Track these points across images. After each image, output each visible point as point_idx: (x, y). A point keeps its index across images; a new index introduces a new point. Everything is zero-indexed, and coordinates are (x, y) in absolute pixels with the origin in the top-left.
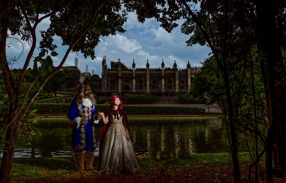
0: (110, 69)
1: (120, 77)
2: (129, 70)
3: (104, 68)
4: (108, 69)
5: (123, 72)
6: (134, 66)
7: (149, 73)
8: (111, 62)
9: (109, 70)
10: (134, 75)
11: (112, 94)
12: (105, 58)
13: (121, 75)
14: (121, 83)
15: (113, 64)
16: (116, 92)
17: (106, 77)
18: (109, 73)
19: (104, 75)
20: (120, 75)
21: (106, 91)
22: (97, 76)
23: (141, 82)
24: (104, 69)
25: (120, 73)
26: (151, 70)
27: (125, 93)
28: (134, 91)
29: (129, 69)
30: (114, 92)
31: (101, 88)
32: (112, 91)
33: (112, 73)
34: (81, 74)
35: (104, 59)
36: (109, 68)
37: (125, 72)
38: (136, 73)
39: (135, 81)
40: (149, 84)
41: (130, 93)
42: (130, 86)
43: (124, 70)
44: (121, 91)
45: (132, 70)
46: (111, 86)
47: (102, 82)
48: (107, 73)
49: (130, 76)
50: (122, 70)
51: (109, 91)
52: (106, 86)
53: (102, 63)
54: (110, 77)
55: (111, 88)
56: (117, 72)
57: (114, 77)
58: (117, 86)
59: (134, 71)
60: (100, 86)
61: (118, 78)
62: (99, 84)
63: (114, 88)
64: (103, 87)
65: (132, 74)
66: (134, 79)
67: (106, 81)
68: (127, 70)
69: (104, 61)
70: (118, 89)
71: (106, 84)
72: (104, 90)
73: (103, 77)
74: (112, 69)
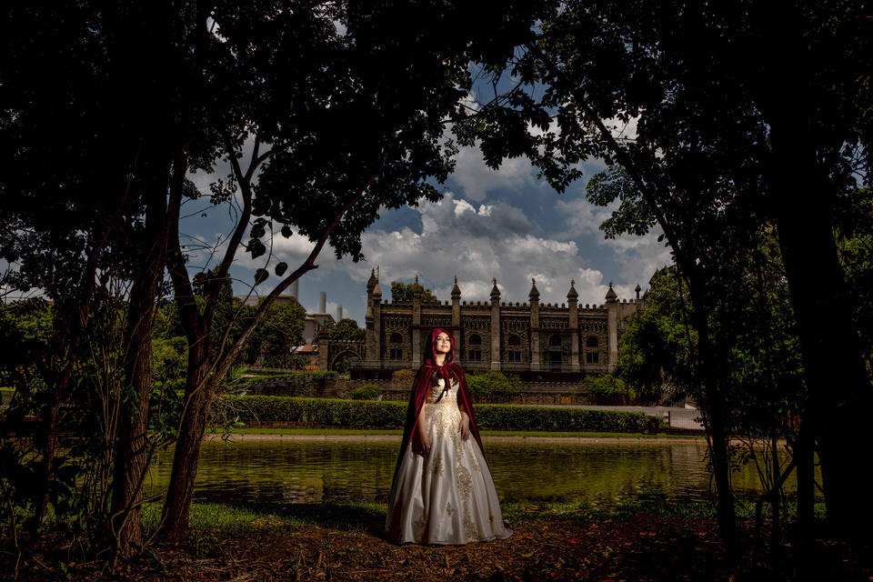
0: (390, 302)
1: (417, 328)
2: (443, 306)
3: (373, 300)
4: (383, 302)
5: (425, 312)
6: (456, 296)
7: (498, 316)
8: (392, 284)
9: (386, 306)
10: (456, 321)
11: (396, 373)
12: (376, 274)
13: (421, 321)
14: (420, 344)
15: (397, 289)
16: (405, 368)
17: (377, 326)
18: (386, 315)
19: (372, 319)
20: (416, 321)
21: (379, 364)
22: (353, 324)
23: (476, 339)
24: (373, 303)
25: (417, 316)
26: (503, 307)
29: (443, 304)
30: (399, 369)
31: (364, 355)
32: (394, 364)
33: (395, 315)
34: (307, 318)
35: (373, 277)
36: (386, 301)
37: (432, 312)
38: (461, 316)
40: (498, 345)
43: (429, 307)
45: (451, 308)
46: (393, 351)
47: (367, 340)
48: (382, 315)
49: (445, 324)
50: (422, 307)
51: (387, 364)
52: (378, 351)
53: (368, 287)
54: (388, 324)
55: (393, 356)
56: (408, 312)
57: (401, 325)
58: (410, 352)
59: (456, 309)
60: (362, 350)
61: (411, 329)
62: (359, 347)
63: (400, 356)
64: (368, 353)
65: (450, 317)
66: (456, 332)
67: (377, 337)
68: (436, 308)
69: (373, 282)
70: (411, 359)
71: (378, 345)
72: (372, 362)
73: (370, 325)
74: (395, 305)
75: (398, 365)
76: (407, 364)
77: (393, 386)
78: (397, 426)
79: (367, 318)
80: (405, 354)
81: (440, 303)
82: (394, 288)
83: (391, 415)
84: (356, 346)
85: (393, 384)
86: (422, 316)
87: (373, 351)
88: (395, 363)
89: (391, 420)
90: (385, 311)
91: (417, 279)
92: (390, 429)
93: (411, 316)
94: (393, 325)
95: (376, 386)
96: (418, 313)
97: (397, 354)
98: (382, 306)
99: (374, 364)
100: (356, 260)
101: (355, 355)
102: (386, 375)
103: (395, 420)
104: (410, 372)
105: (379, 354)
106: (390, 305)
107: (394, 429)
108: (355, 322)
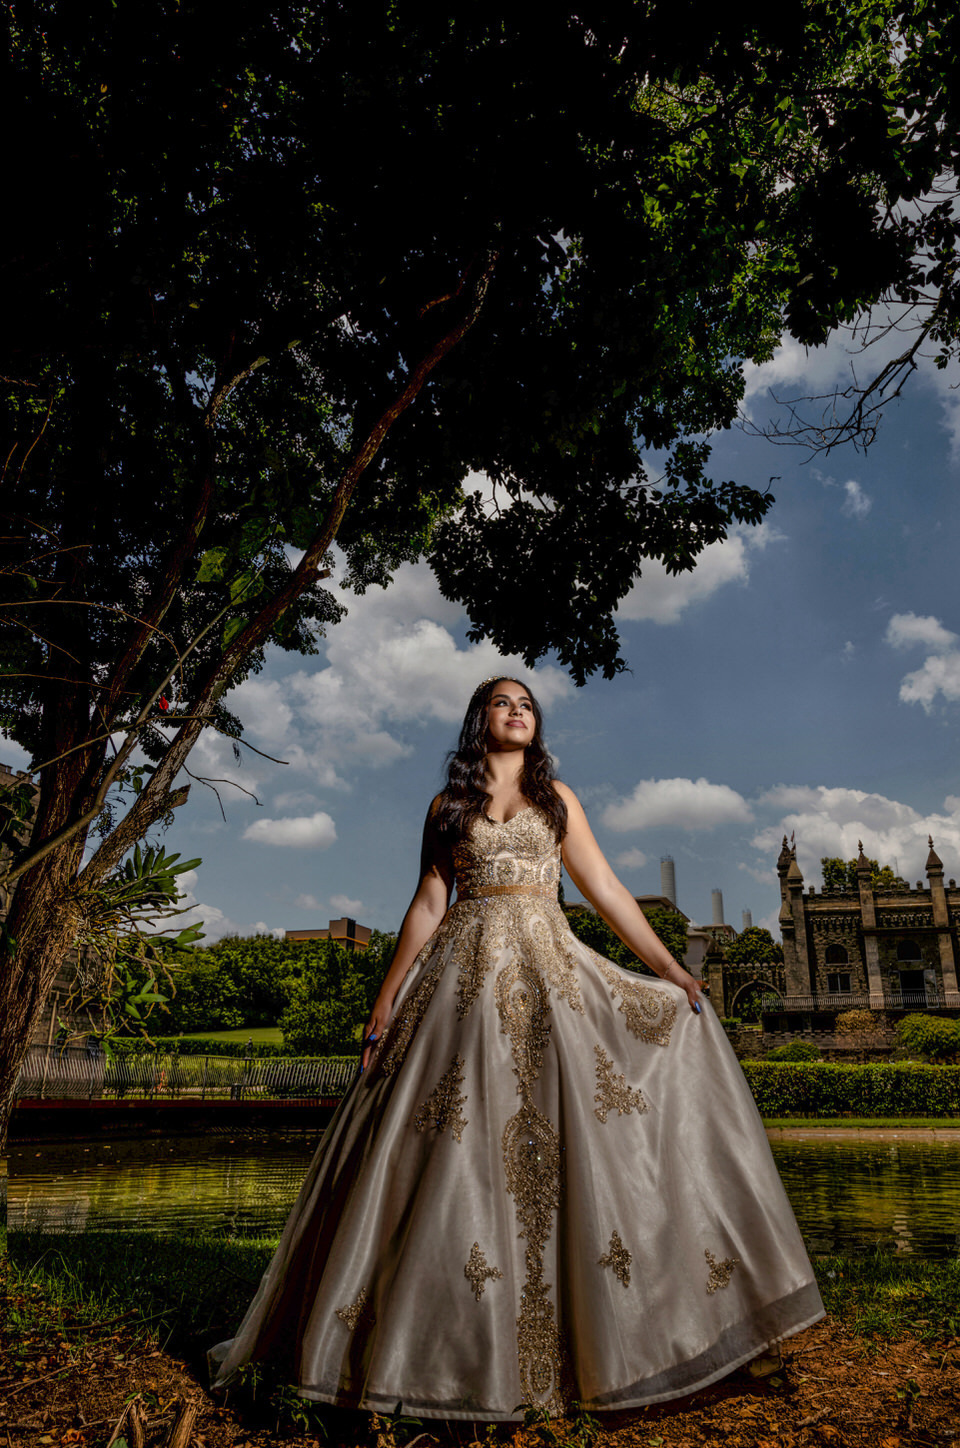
0: (818, 891)
1: (870, 932)
2: (914, 892)
3: (790, 889)
4: (806, 892)
5: (882, 902)
6: (936, 870)
8: (824, 862)
9: (812, 897)
10: (941, 918)
11: (842, 1017)
12: (790, 846)
13: (877, 920)
14: (880, 962)
15: (833, 870)
16: (857, 1007)
17: (801, 934)
18: (814, 913)
19: (790, 923)
20: (869, 920)
21: (811, 1003)
22: (765, 937)
24: (789, 894)
25: (868, 912)
27: (909, 1013)
28: (953, 1000)
29: (913, 887)
30: (846, 1009)
31: (783, 989)
32: (836, 1002)
33: (829, 913)
34: (690, 933)
35: (785, 849)
36: (812, 889)
37: (895, 903)
38: (949, 907)
39: (950, 945)
41: (931, 1013)
42: (930, 975)
43: (889, 895)
44: (882, 1001)
45: (928, 893)
46: (832, 978)
47: (786, 961)
48: (808, 914)
49: (921, 923)
50: (876, 896)
51: (824, 1002)
52: (807, 978)
53: (779, 867)
54: (819, 929)
55: (833, 988)
56: (852, 906)
57: (843, 931)
58: (862, 977)
59: (938, 895)
60: (781, 980)
61: (862, 935)
62: (774, 973)
63: (846, 987)
64: (790, 983)
65: (930, 909)
66: (943, 937)
67: (803, 954)
68: (901, 895)
69: (786, 859)
70: (867, 991)
71: (805, 968)
72: (797, 999)
73: (788, 934)
74: (829, 893)
75: (843, 1002)
76: (861, 1001)
77: (839, 1042)
78: (842, 1110)
79: (782, 921)
80: (854, 983)
81: (907, 885)
82: (826, 870)
83: (826, 1090)
84: (769, 973)
85: (839, 1038)
86: (878, 911)
87: (798, 980)
88: (839, 999)
89: (826, 1099)
90: (811, 907)
91: (861, 846)
92: (827, 1116)
93: (858, 912)
94: (827, 930)
95: (808, 1042)
96: (870, 906)
97: (838, 983)
98: (806, 899)
99: (803, 1003)
100: (609, 674)
101: (771, 990)
102: (824, 1021)
103: (835, 1099)
104: (864, 1015)
105: (808, 984)
106: (819, 896)
107: (835, 1116)
108: (767, 933)
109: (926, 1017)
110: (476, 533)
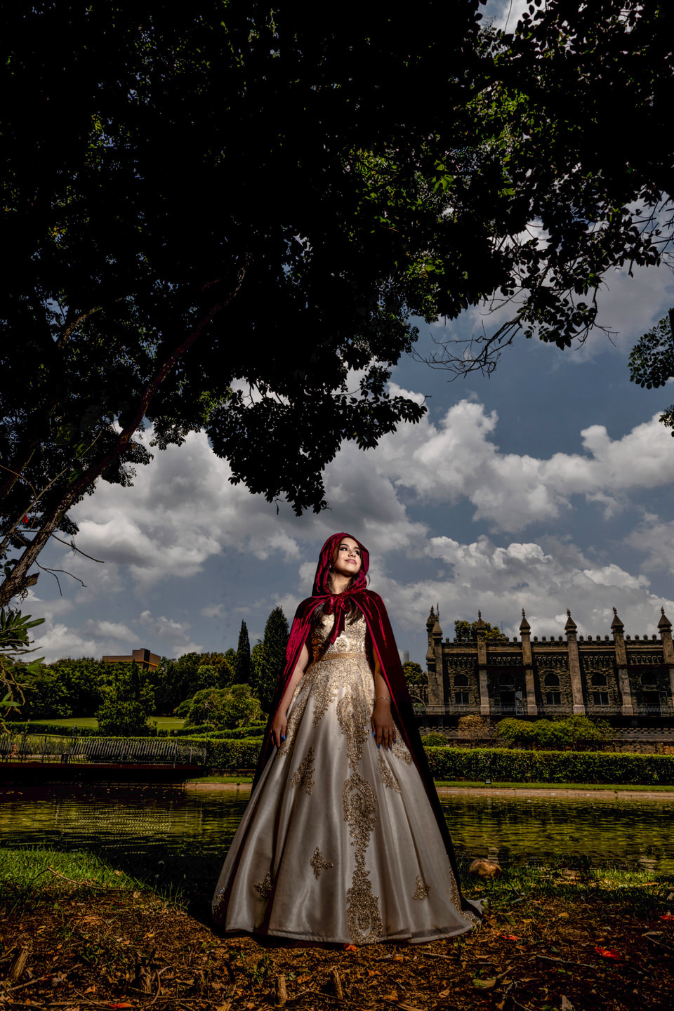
0: (451, 641)
1: (483, 667)
2: (511, 643)
3: (434, 639)
4: (444, 641)
5: (492, 649)
6: (526, 631)
7: (576, 652)
8: (456, 623)
9: (448, 645)
10: (527, 659)
11: (463, 719)
12: (435, 612)
13: (488, 659)
14: (488, 686)
15: (461, 628)
16: (472, 713)
17: (440, 667)
18: (449, 655)
19: (433, 660)
20: (483, 660)
21: (443, 710)
22: (416, 667)
23: (552, 680)
24: (433, 642)
25: (483, 655)
26: (581, 642)
27: (505, 717)
28: (532, 710)
29: (511, 640)
30: (466, 714)
31: (426, 700)
32: (459, 710)
33: (458, 655)
35: (432, 614)
36: (448, 640)
37: (500, 650)
38: (533, 654)
39: (532, 677)
40: (580, 686)
41: (518, 718)
42: (519, 694)
43: (496, 645)
44: (488, 710)
45: (520, 645)
46: (458, 695)
47: (429, 684)
48: (444, 655)
49: (515, 663)
50: (488, 645)
51: (452, 709)
52: (442, 695)
53: (428, 625)
54: (451, 665)
55: (458, 701)
56: (473, 651)
57: (466, 666)
58: (477, 695)
59: (527, 646)
60: (425, 695)
61: (477, 668)
62: (421, 691)
63: (466, 701)
64: (431, 697)
65: (521, 654)
66: (528, 672)
67: (440, 680)
68: (504, 645)
69: (433, 620)
70: (478, 704)
71: (441, 688)
72: (435, 707)
73: (432, 668)
74: (458, 643)
75: (464, 710)
76: (475, 709)
77: (460, 734)
78: (459, 776)
79: (429, 660)
80: (471, 698)
81: (507, 639)
82: (457, 628)
83: (449, 764)
84: (418, 691)
85: (460, 732)
86: (488, 655)
87: (436, 696)
88: (461, 708)
89: (449, 769)
90: (447, 651)
91: (480, 614)
92: (449, 780)
93: (476, 655)
94: (456, 665)
95: (441, 734)
96: (484, 651)
97: (463, 698)
98: (444, 646)
99: (438, 710)
100: (317, 510)
101: (419, 701)
102: (451, 721)
103: (455, 769)
104: (477, 718)
105: (442, 698)
106: (452, 644)
107: (454, 780)
108: (418, 666)
109: (515, 721)
110: (238, 416)
